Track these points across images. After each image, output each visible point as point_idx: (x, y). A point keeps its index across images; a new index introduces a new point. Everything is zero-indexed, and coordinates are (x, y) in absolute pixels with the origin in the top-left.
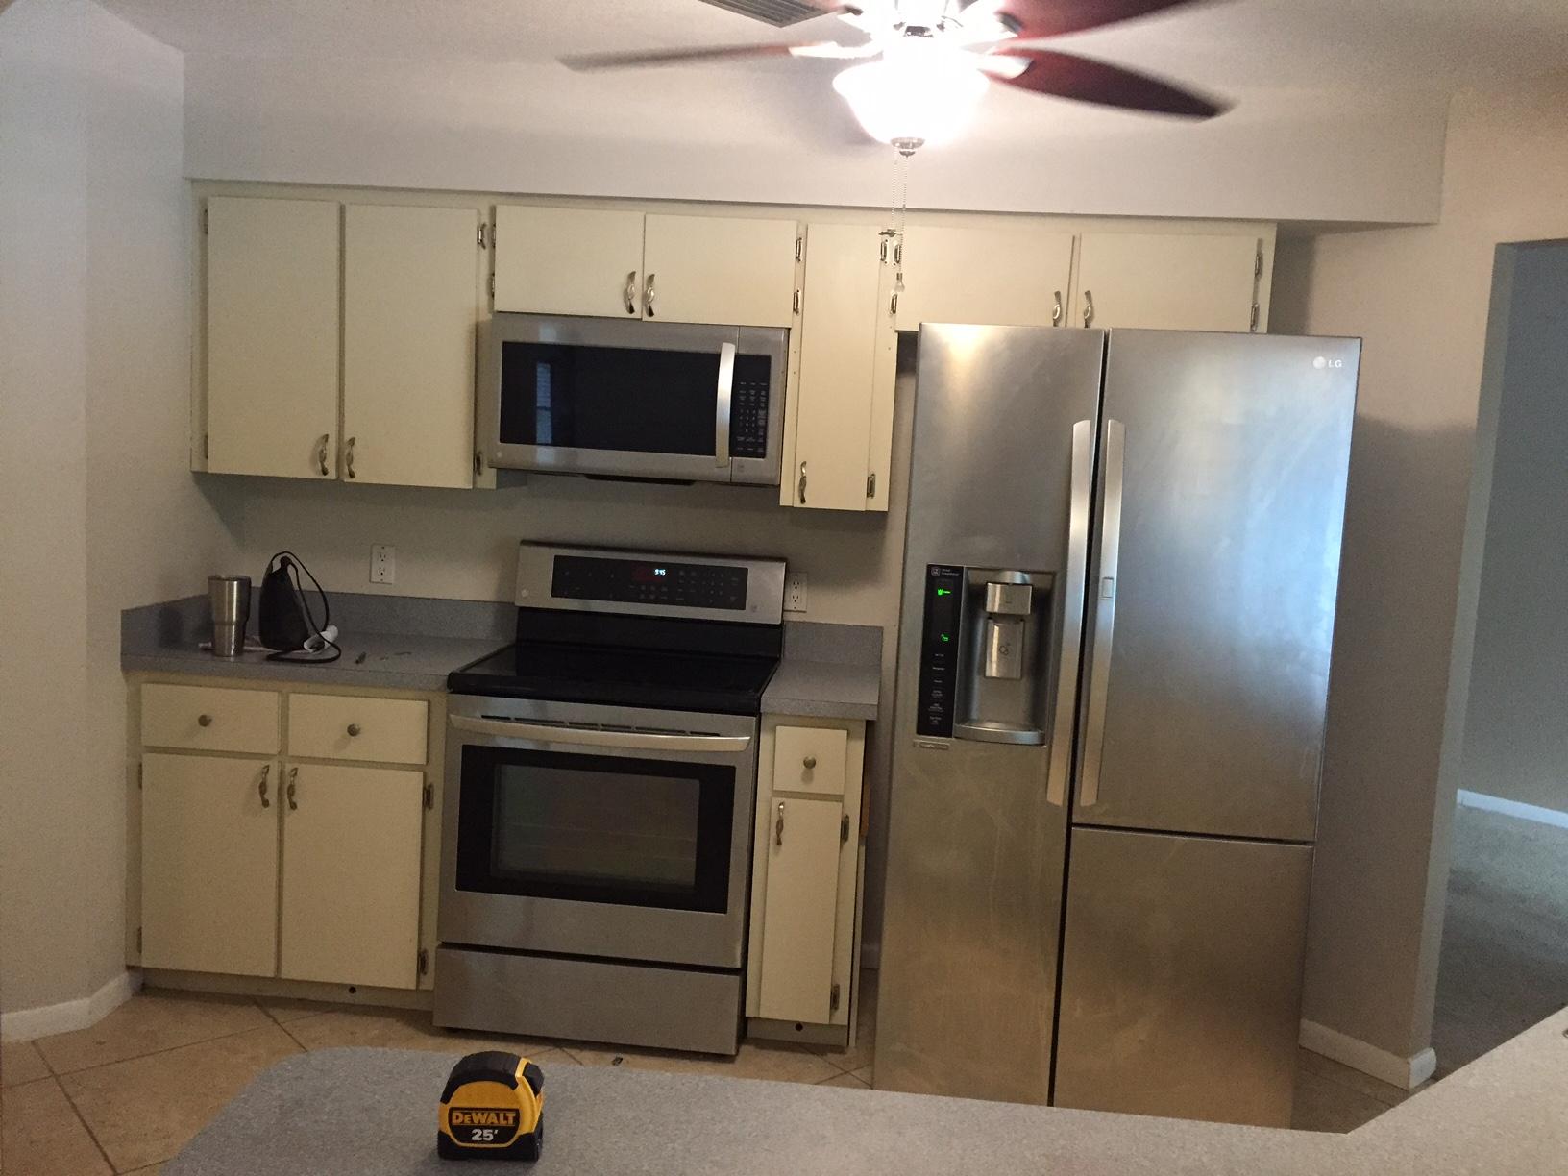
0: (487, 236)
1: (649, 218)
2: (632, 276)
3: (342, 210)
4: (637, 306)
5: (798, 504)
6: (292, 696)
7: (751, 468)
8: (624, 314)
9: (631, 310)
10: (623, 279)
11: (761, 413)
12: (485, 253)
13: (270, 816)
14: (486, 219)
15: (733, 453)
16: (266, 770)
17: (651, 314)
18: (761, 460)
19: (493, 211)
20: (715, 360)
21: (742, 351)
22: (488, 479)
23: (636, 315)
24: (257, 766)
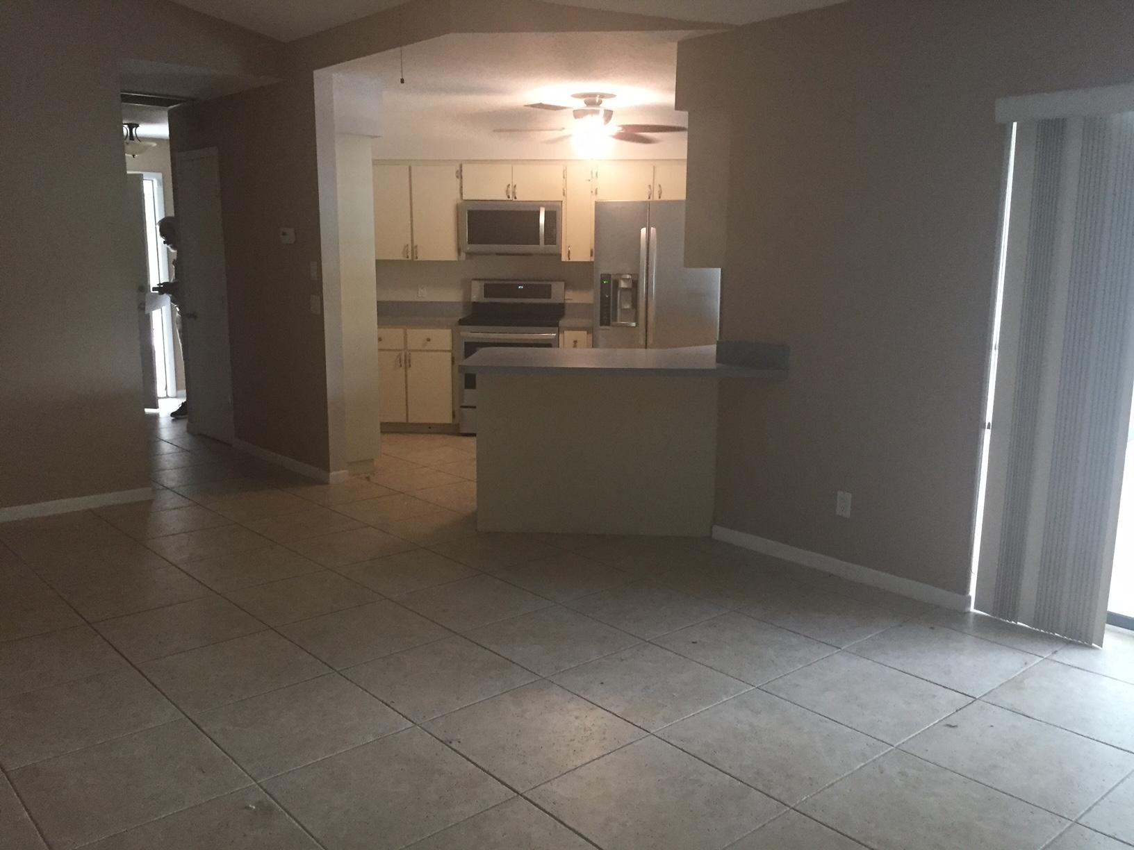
0: (460, 175)
1: (514, 166)
2: (509, 185)
3: (410, 168)
4: (511, 196)
5: (568, 260)
6: (408, 330)
7: (551, 248)
8: (506, 198)
9: (509, 197)
10: (506, 186)
11: (554, 230)
12: (458, 181)
13: (402, 370)
14: (458, 168)
15: (545, 244)
16: (400, 355)
17: (516, 198)
18: (554, 246)
19: (461, 167)
20: (539, 212)
21: (547, 210)
22: (463, 255)
23: (511, 199)
24: (396, 354)
